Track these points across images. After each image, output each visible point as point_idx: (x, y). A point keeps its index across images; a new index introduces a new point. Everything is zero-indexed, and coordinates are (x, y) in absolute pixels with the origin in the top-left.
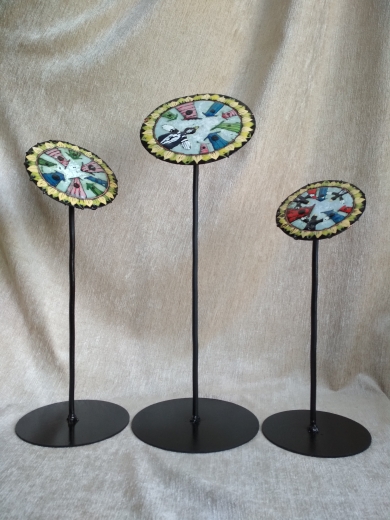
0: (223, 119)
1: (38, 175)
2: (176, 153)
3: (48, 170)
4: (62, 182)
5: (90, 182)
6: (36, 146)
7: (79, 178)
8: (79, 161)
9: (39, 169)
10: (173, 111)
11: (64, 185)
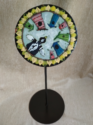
0: (60, 30)
2: (38, 59)
10: (31, 22)
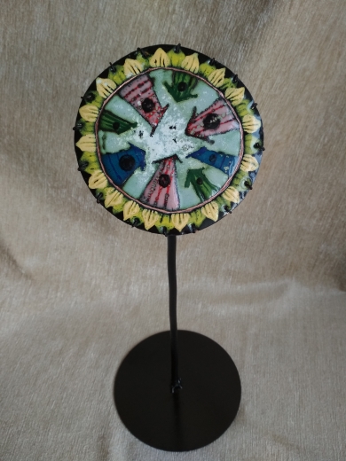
1: (93, 159)
3: (116, 143)
4: (137, 172)
5: (195, 164)
6: (104, 75)
7: (175, 157)
8: (189, 104)
9: (97, 143)
11: (140, 180)
